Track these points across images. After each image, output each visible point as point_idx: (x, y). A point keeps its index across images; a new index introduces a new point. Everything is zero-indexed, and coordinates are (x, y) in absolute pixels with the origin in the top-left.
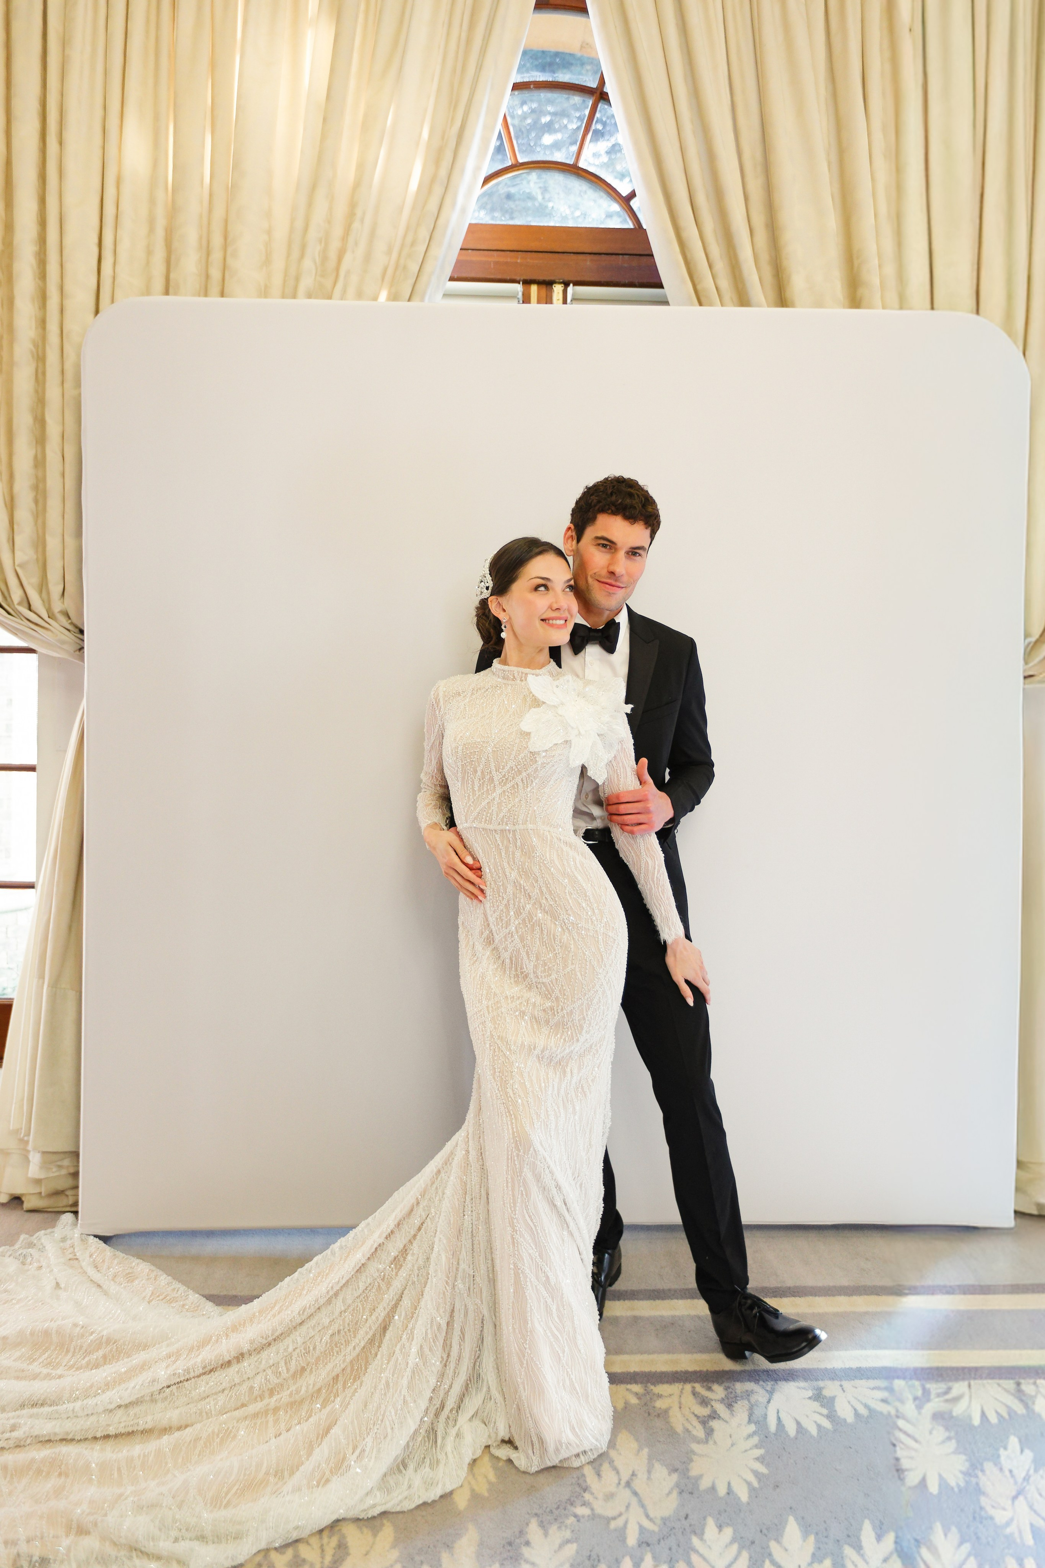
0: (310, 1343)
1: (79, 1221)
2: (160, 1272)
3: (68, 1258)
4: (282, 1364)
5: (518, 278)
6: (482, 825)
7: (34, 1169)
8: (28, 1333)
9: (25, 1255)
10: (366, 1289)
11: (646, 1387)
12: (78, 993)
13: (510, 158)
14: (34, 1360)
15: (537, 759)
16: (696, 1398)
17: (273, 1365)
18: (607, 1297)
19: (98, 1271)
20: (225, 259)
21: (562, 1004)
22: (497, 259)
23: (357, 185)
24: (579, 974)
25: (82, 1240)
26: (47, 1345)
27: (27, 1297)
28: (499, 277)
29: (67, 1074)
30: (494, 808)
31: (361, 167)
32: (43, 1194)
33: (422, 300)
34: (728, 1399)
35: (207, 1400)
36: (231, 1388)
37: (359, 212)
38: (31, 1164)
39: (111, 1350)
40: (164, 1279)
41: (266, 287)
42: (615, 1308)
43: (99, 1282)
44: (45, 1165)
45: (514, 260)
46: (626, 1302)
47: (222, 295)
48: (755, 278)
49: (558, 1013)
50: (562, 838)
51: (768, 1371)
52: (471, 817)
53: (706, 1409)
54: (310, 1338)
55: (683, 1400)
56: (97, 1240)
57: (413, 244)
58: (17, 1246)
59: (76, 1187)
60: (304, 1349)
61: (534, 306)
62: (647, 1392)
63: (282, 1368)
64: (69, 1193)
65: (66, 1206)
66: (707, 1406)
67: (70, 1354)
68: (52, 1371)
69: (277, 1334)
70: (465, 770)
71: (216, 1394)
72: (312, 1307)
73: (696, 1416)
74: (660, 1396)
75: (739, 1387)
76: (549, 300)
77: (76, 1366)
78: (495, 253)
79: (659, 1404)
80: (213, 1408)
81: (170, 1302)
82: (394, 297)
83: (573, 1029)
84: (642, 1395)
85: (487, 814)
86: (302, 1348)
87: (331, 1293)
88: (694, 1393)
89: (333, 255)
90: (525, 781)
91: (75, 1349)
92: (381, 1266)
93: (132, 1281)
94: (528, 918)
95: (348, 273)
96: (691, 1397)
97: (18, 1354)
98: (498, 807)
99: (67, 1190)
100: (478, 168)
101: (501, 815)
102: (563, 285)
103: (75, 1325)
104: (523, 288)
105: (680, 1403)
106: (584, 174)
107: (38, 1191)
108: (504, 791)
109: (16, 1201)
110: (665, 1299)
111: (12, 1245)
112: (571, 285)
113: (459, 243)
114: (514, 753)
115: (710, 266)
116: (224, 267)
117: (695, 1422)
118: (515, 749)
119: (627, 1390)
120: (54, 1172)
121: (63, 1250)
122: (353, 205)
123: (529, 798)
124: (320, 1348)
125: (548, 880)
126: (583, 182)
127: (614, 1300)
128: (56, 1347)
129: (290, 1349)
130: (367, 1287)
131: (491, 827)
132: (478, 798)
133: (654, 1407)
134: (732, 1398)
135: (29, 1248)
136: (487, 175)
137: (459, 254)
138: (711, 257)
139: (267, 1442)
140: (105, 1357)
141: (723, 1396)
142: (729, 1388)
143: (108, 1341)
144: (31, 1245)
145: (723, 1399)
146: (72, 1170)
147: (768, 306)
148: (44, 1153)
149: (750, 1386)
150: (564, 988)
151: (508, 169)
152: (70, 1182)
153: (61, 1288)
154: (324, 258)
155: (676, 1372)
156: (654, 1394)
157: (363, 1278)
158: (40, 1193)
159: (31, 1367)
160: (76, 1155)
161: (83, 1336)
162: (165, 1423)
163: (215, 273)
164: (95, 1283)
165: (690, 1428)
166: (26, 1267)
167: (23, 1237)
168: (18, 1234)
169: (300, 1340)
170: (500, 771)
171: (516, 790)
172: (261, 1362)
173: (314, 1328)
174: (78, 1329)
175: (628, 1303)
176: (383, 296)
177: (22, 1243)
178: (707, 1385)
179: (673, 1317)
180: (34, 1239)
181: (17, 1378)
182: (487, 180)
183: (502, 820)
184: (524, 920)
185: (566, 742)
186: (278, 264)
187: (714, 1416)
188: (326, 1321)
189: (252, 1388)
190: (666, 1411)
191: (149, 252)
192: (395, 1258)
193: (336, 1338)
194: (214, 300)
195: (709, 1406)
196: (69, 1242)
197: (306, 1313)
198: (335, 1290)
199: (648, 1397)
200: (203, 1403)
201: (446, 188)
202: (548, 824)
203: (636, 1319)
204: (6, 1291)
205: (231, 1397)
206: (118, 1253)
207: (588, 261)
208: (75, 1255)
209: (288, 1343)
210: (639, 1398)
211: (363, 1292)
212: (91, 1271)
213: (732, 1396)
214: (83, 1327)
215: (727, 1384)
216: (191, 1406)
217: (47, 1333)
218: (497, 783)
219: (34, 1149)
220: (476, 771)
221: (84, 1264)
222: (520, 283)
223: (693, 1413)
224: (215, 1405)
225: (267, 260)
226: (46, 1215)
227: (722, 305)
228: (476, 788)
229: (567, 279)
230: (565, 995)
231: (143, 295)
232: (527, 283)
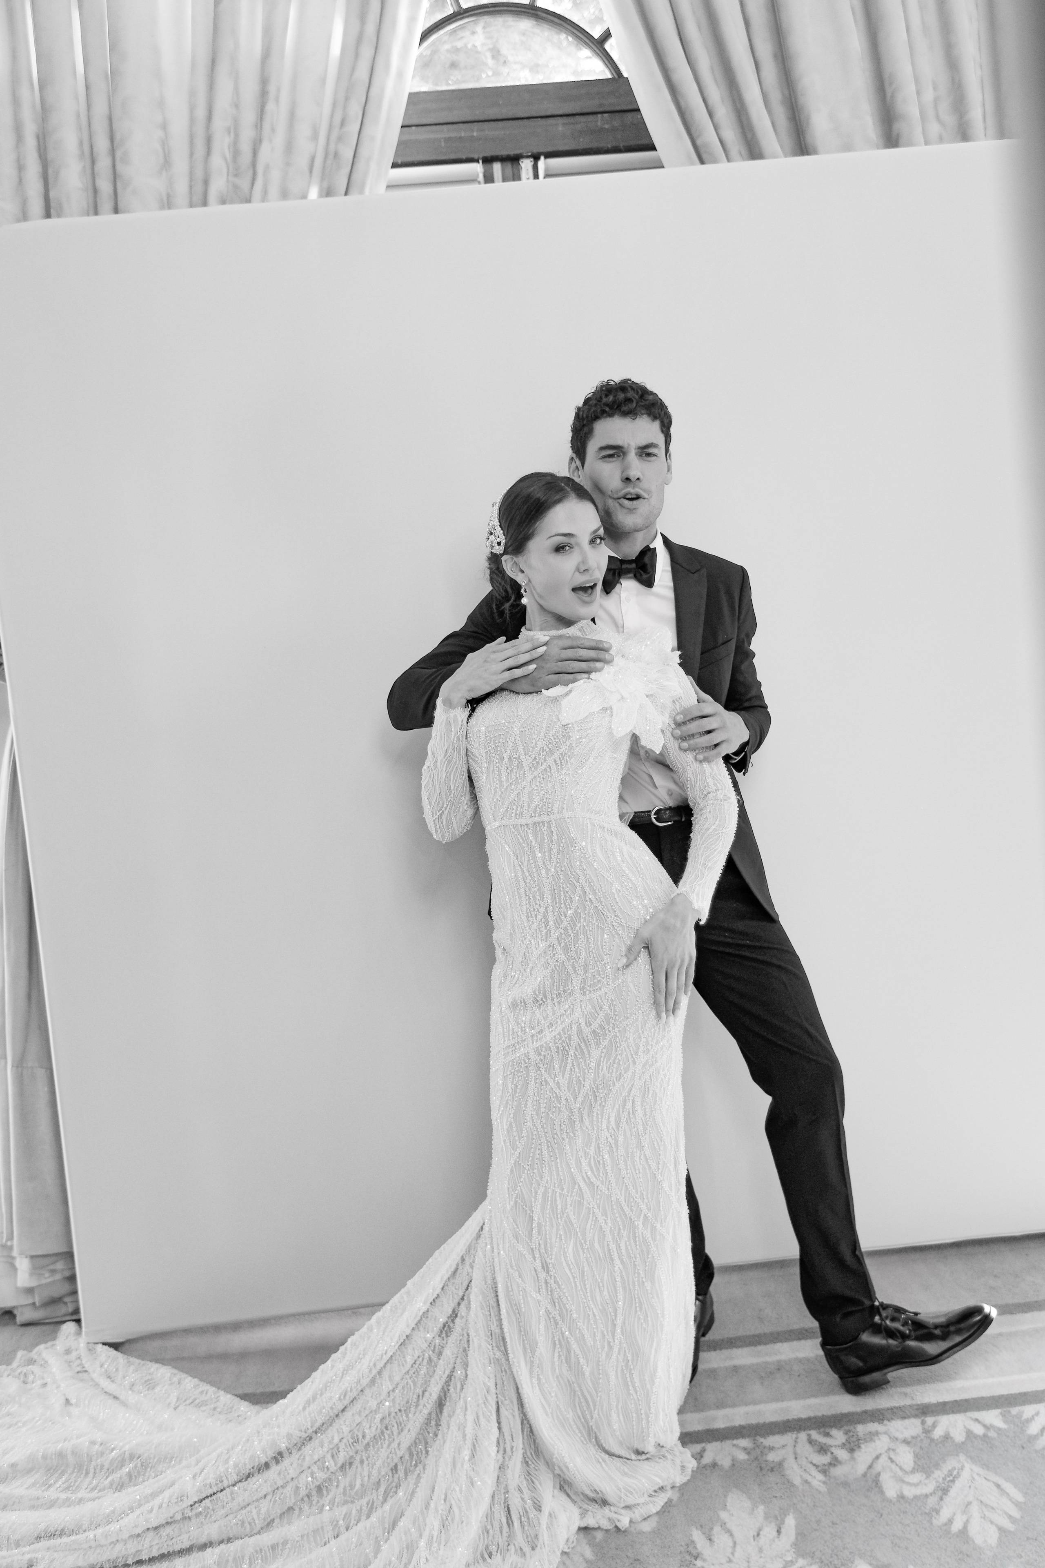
0: (358, 1430)
1: (84, 1329)
2: (184, 1375)
3: (76, 1371)
4: (329, 1456)
5: (476, 157)
6: (513, 821)
7: (24, 1275)
8: (40, 1457)
9: (25, 1374)
10: (415, 1363)
11: (754, 1440)
12: (48, 1071)
13: (452, 4)
14: (50, 1486)
15: (570, 734)
16: (813, 1446)
17: (319, 1460)
18: (701, 1348)
19: (113, 1381)
20: (114, 166)
21: (613, 1021)
22: (447, 135)
23: (266, 55)
24: (631, 985)
25: (90, 1350)
26: (62, 1468)
27: (34, 1418)
28: (453, 157)
29: (47, 1165)
30: (525, 798)
31: (268, 32)
32: (37, 1304)
33: (361, 192)
34: (849, 1443)
35: (248, 1509)
36: (274, 1492)
37: (272, 89)
38: (19, 1273)
39: (136, 1467)
40: (189, 1382)
41: (169, 196)
42: (712, 1360)
43: (114, 1394)
44: (36, 1269)
45: (468, 134)
46: (724, 1351)
47: (116, 211)
48: (767, 123)
49: (610, 1031)
50: (605, 825)
51: (892, 1409)
52: (500, 814)
53: (826, 1457)
54: (357, 1425)
55: (799, 1449)
56: (107, 1347)
57: (343, 124)
58: (15, 1364)
59: (75, 1292)
60: (352, 1439)
61: (499, 185)
62: (757, 1446)
63: (329, 1463)
64: (67, 1299)
65: (65, 1315)
66: (826, 1453)
67: (91, 1475)
68: (72, 1495)
69: (317, 1424)
70: (490, 757)
71: (257, 1500)
72: (354, 1390)
73: (814, 1465)
74: (771, 1449)
75: (861, 1429)
76: (516, 177)
77: (98, 1488)
78: (445, 127)
79: (772, 1457)
80: (255, 1517)
81: (199, 1406)
82: (328, 192)
83: (628, 1050)
84: (751, 1449)
85: (517, 807)
86: (349, 1438)
87: (374, 1372)
88: (811, 1442)
89: (246, 147)
90: (558, 762)
91: (95, 1470)
92: (428, 1335)
93: (153, 1388)
94: (571, 926)
95: (267, 167)
96: (808, 1446)
97: (31, 1481)
98: (529, 797)
99: (64, 1296)
100: (412, 19)
101: (533, 806)
102: (532, 160)
103: (93, 1443)
104: (484, 168)
105: (795, 1453)
106: (544, 15)
107: (30, 1301)
108: (535, 777)
109: (7, 1317)
110: (768, 1344)
111: (9, 1363)
112: (542, 158)
113: (398, 119)
114: (544, 730)
115: (711, 115)
116: (115, 176)
117: (814, 1472)
118: (544, 726)
119: (734, 1445)
120: (47, 1279)
121: (69, 1363)
122: (264, 82)
123: (564, 782)
124: (369, 1434)
125: (591, 878)
126: (545, 25)
127: (709, 1351)
128: (74, 1470)
129: (336, 1440)
130: (415, 1361)
131: (523, 821)
132: (506, 790)
133: (767, 1461)
134: (853, 1442)
135: (28, 1365)
136: (425, 28)
137: (401, 133)
138: (710, 102)
139: (325, 1544)
140: (129, 1475)
141: (844, 1441)
142: (850, 1431)
143: (132, 1457)
144: (31, 1362)
145: (844, 1444)
146: (67, 1274)
147: (786, 156)
148: (32, 1257)
149: (873, 1427)
150: (615, 1003)
151: (451, 18)
152: (66, 1288)
153: (72, 1405)
154: (236, 153)
155: (788, 1421)
156: (765, 1447)
157: (410, 1351)
158: (34, 1304)
159: (46, 1494)
160: (69, 1256)
161: (102, 1454)
162: (203, 1539)
163: (105, 185)
164: (110, 1395)
165: (809, 1479)
166: (28, 1386)
167: (20, 1353)
168: (14, 1352)
169: (346, 1429)
170: (530, 753)
171: (549, 774)
172: (304, 1459)
173: (360, 1413)
174: (97, 1446)
175: (726, 1353)
176: (314, 193)
177: (21, 1360)
178: (824, 1432)
179: (779, 1362)
180: (34, 1354)
181: (33, 1507)
182: (425, 36)
183: (535, 812)
184: (566, 929)
185: (605, 710)
186: (180, 166)
187: (835, 1462)
188: (373, 1404)
189: (297, 1488)
190: (780, 1464)
191: (20, 168)
192: (444, 1326)
193: (386, 1421)
194: (107, 218)
195: (829, 1454)
196: (74, 1355)
197: (347, 1397)
198: (378, 1368)
199: (758, 1451)
200: (243, 1512)
201: (376, 48)
202: (588, 810)
203: (736, 1369)
204: (9, 1414)
205: (275, 1501)
206: (132, 1359)
207: (559, 126)
208: (84, 1367)
209: (333, 1434)
210: (748, 1453)
211: (412, 1366)
212: (105, 1383)
213: (854, 1439)
214: (101, 1444)
215: (847, 1428)
216: (230, 1517)
217: (61, 1455)
218: (526, 769)
219: (21, 1254)
220: (502, 759)
221: (95, 1376)
222: (479, 162)
223: (811, 1463)
224: (258, 1513)
225: (166, 163)
226: (44, 1328)
227: (729, 160)
228: (504, 778)
229: (536, 151)
230: (615, 1011)
231: (19, 221)
232: (488, 161)
